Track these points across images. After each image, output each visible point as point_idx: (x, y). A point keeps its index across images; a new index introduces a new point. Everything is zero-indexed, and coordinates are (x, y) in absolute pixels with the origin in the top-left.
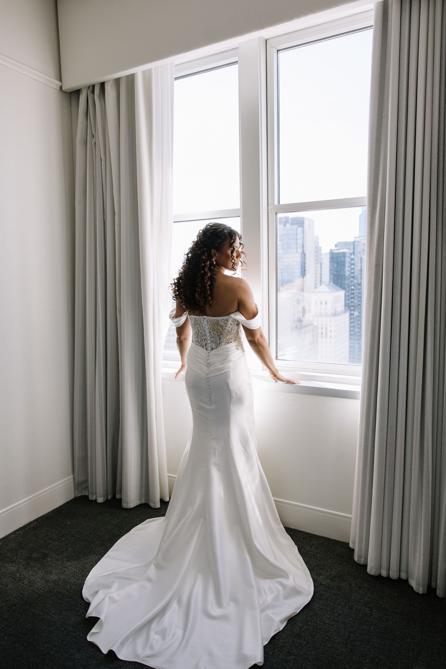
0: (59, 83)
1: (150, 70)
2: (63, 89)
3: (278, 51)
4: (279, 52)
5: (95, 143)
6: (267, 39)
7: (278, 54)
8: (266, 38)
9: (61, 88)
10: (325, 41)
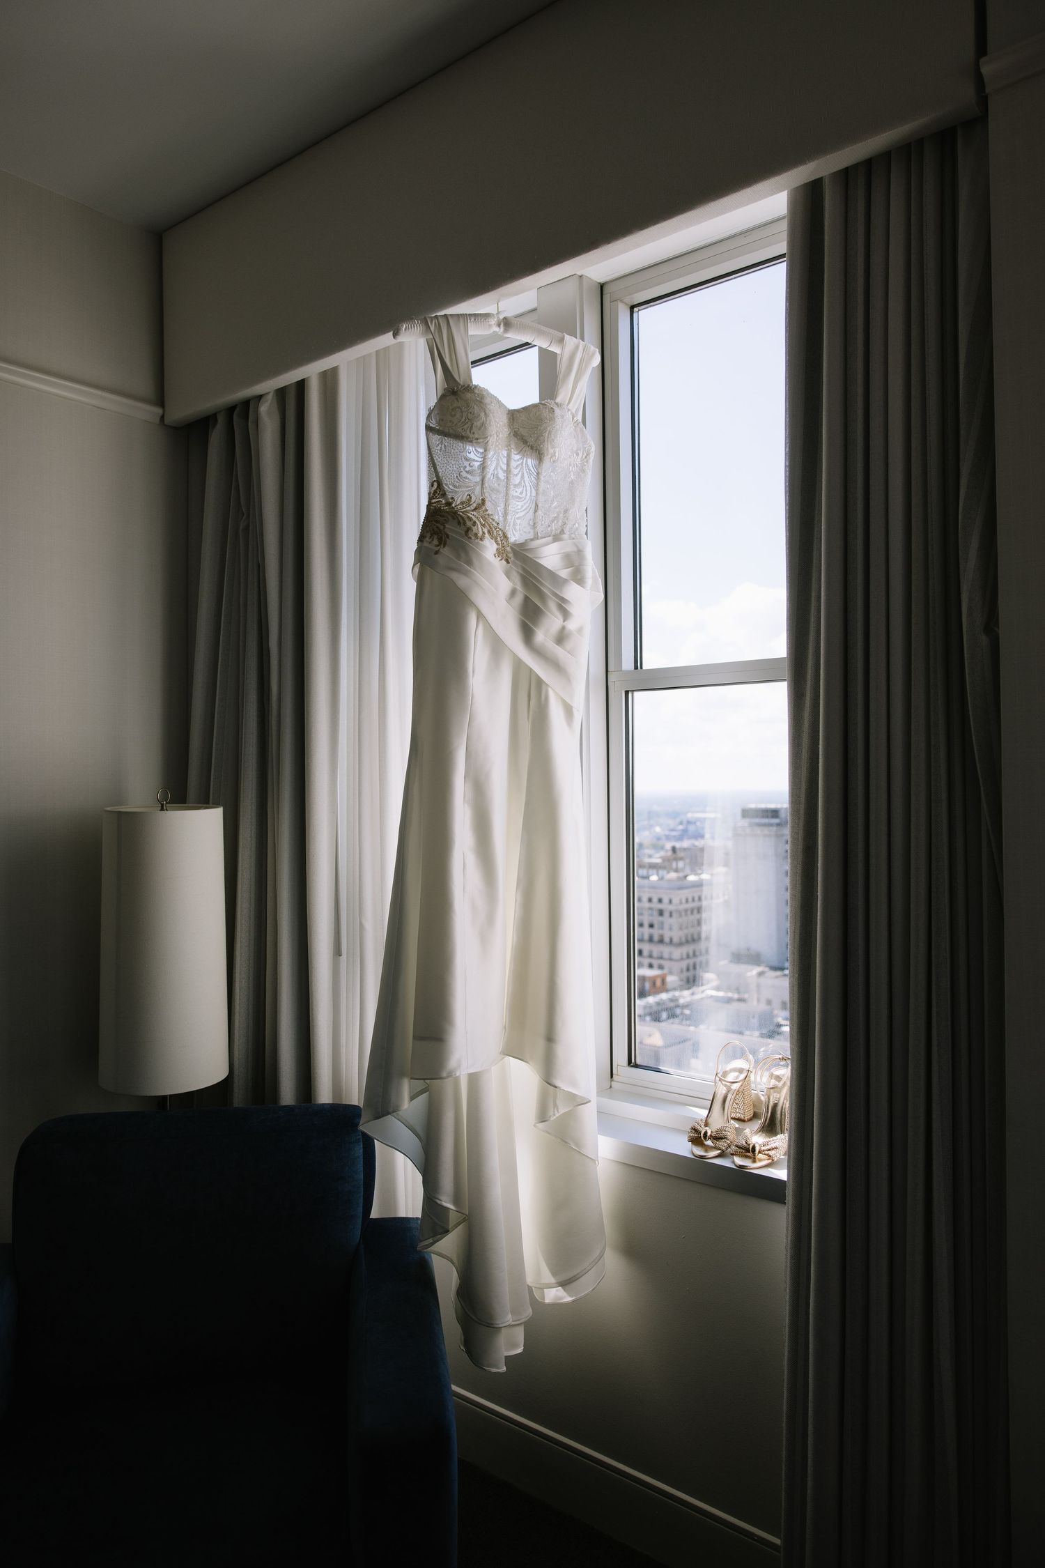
0: (159, 411)
1: (335, 370)
2: (166, 422)
3: (632, 308)
4: (636, 309)
5: (247, 528)
6: (604, 284)
7: (635, 315)
8: (602, 280)
9: (162, 417)
10: (735, 278)
